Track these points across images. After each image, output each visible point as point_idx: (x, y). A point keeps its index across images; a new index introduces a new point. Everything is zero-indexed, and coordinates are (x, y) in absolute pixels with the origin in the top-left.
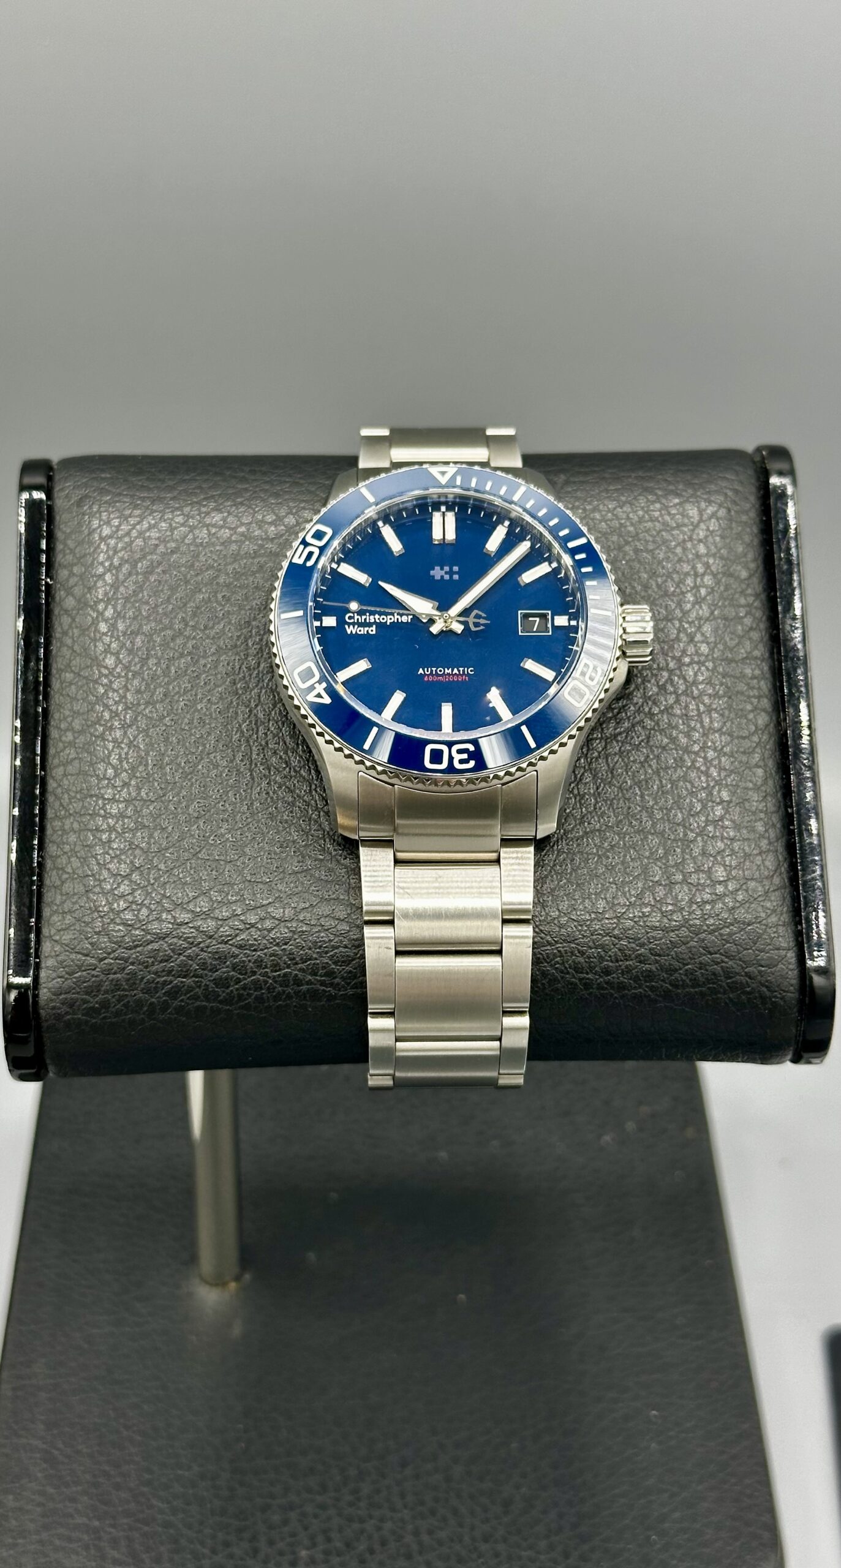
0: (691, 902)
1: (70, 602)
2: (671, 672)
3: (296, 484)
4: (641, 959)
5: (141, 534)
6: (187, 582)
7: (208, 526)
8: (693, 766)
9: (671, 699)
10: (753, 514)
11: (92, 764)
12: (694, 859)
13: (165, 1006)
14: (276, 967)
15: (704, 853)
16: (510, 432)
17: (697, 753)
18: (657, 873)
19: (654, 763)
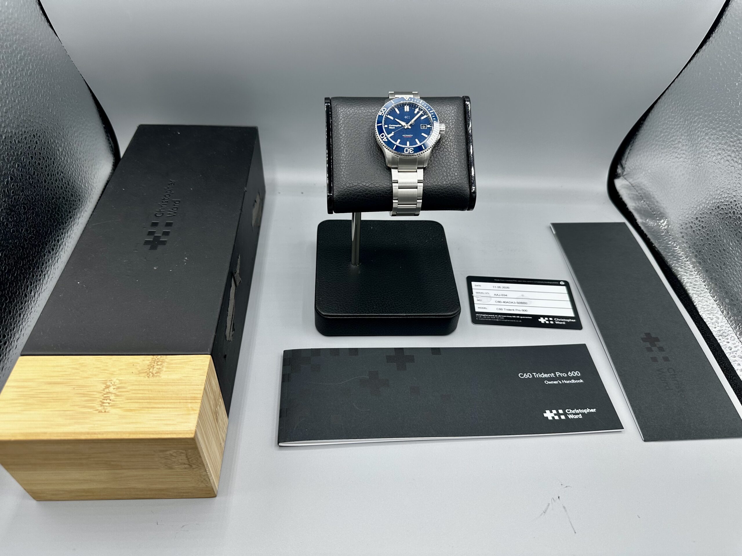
0: (451, 179)
1: (335, 124)
2: (447, 138)
3: (377, 102)
4: (442, 190)
5: (349, 111)
6: (358, 120)
7: (361, 110)
8: (451, 155)
9: (448, 143)
10: (462, 108)
11: (341, 154)
12: (452, 172)
13: (356, 198)
14: (376, 191)
15: (453, 171)
16: (417, 92)
17: (452, 153)
18: (445, 174)
19: (444, 154)
